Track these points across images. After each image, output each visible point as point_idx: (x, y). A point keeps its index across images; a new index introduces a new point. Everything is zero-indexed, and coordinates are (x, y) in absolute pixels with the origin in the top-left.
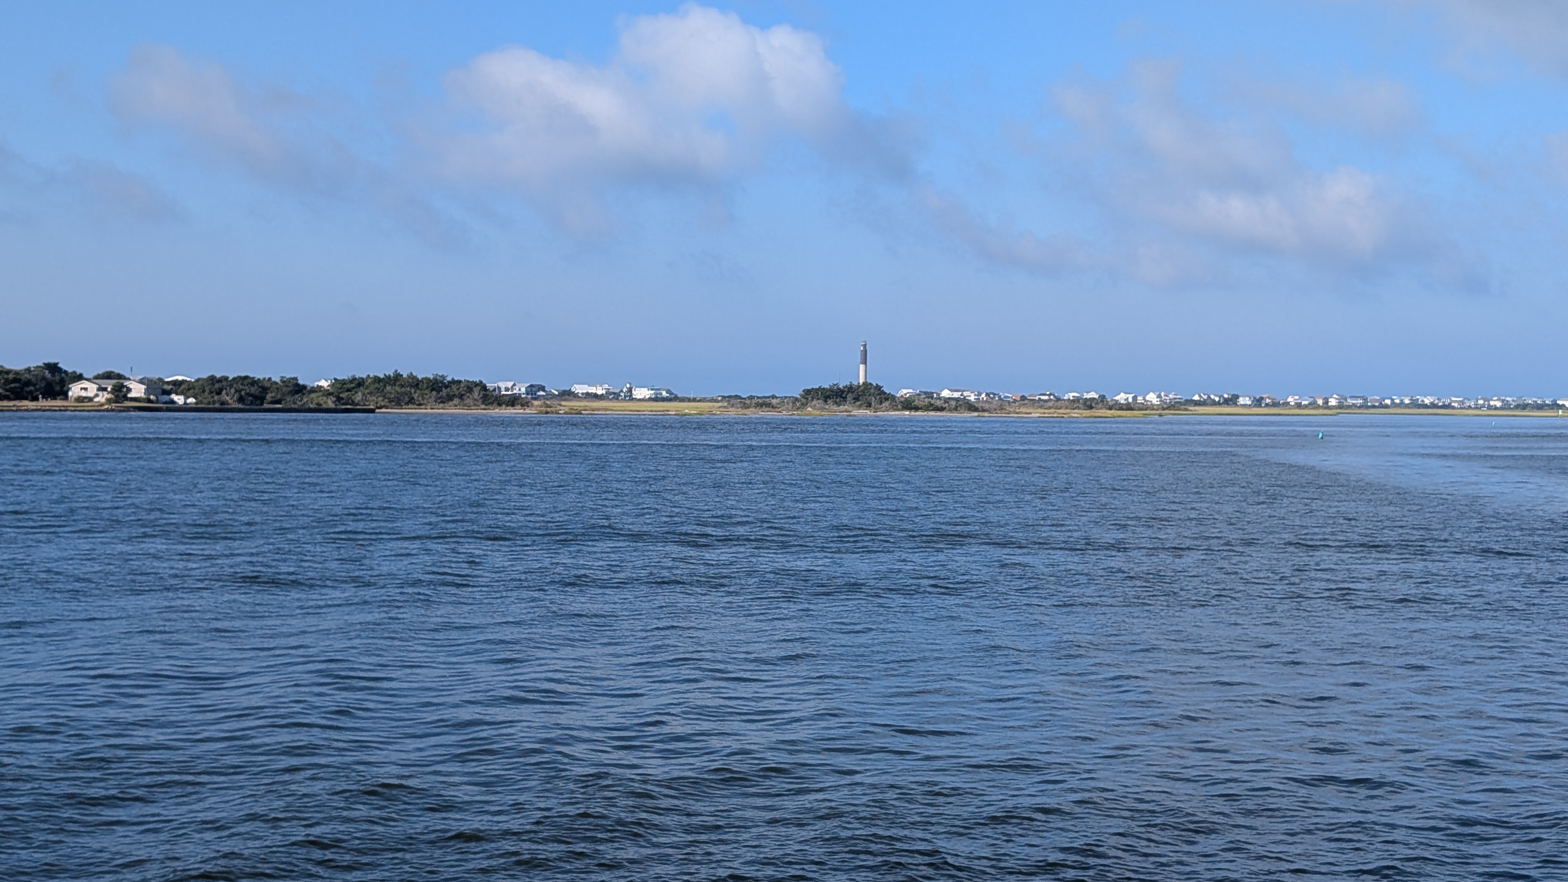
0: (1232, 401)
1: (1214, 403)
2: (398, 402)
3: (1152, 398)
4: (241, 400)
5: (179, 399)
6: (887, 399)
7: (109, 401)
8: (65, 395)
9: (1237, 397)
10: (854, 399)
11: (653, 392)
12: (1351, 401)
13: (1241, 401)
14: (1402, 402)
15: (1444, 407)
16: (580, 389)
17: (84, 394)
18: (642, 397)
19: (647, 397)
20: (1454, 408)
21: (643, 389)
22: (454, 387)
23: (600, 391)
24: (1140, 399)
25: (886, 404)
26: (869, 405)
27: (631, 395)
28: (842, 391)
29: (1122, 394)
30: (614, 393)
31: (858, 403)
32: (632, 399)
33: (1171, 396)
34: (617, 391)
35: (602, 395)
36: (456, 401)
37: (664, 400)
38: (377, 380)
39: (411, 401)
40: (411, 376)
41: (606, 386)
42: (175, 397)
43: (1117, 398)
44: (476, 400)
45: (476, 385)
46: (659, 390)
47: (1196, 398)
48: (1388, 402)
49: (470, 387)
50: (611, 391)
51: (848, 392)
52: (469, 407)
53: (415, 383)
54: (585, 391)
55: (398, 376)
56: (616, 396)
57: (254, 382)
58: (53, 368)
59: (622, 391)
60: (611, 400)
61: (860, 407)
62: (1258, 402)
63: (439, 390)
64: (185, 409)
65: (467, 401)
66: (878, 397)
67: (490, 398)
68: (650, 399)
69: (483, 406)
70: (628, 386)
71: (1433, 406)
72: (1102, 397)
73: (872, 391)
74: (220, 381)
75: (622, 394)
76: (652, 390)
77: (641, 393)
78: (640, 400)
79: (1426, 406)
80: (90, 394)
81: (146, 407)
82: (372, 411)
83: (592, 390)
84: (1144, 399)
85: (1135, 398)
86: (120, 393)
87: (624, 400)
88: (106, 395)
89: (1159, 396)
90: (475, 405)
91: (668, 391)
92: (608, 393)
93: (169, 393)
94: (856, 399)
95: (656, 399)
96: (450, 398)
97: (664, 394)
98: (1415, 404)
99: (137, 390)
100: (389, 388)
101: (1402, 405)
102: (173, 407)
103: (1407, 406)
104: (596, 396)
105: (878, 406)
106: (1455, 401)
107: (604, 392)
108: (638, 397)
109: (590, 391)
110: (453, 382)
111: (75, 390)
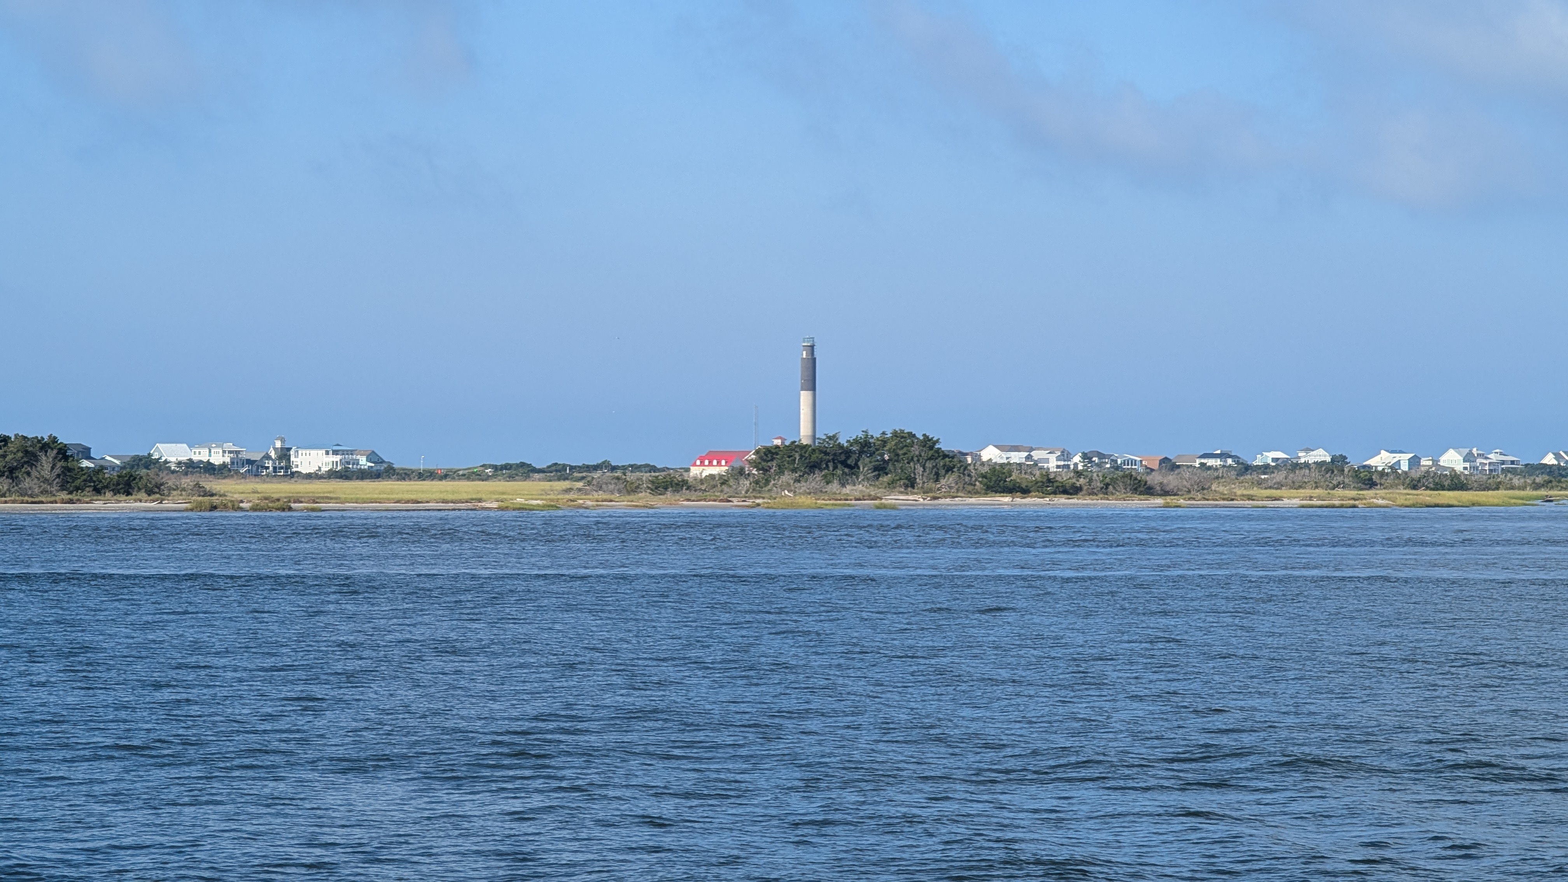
6: (949, 469)
10: (876, 469)
11: (338, 458)
18: (312, 470)
19: (325, 469)
21: (314, 452)
23: (218, 458)
25: (949, 480)
26: (911, 484)
27: (288, 467)
28: (848, 453)
29: (1384, 454)
30: (250, 462)
31: (886, 479)
32: (291, 475)
33: (1494, 457)
34: (257, 457)
35: (224, 466)
37: (363, 475)
41: (229, 446)
43: (1372, 462)
44: (46, 481)
46: (352, 452)
49: (32, 450)
50: (245, 456)
51: (861, 452)
52: (32, 497)
54: (184, 459)
56: (255, 468)
59: (268, 457)
60: (244, 476)
61: (891, 485)
65: (27, 483)
66: (929, 465)
67: (79, 475)
68: (332, 475)
69: (64, 495)
70: (278, 444)
73: (915, 450)
75: (269, 464)
76: (335, 452)
77: (309, 460)
78: (309, 476)
83: (201, 455)
84: (1435, 462)
85: (1414, 462)
87: (273, 476)
89: (1469, 458)
90: (44, 492)
92: (237, 461)
94: (880, 469)
95: (344, 474)
97: (363, 462)
104: (210, 469)
105: (931, 485)
107: (227, 460)
108: (304, 470)
109: (196, 458)
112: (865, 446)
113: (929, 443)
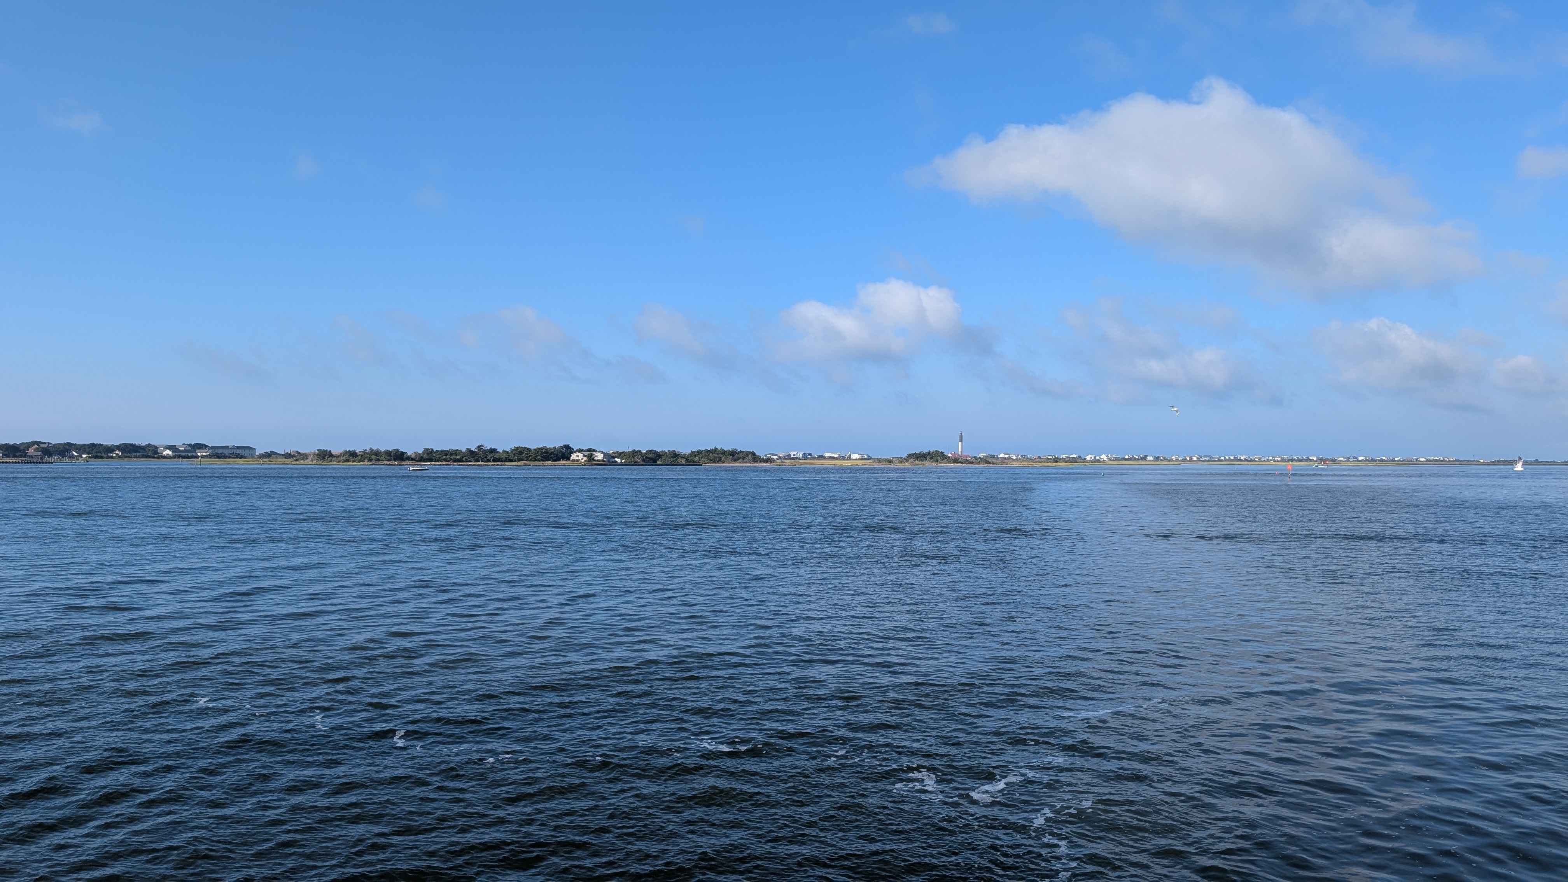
0: (1144, 458)
1: (1135, 459)
2: (714, 461)
3: (1104, 457)
4: (644, 460)
5: (619, 460)
7: (585, 461)
8: (568, 459)
9: (1147, 456)
12: (1203, 458)
13: (1148, 458)
14: (1230, 458)
15: (1251, 460)
16: (827, 455)
17: (577, 458)
20: (1256, 461)
22: (741, 454)
23: (836, 456)
24: (1098, 458)
27: (850, 457)
28: (925, 455)
32: (850, 459)
34: (844, 456)
36: (741, 460)
37: (865, 459)
38: (707, 451)
39: (720, 460)
40: (722, 449)
42: (617, 459)
44: (749, 460)
45: (750, 453)
46: (863, 455)
47: (1127, 457)
48: (1223, 458)
49: (748, 454)
52: (746, 463)
53: (723, 452)
55: (716, 449)
56: (843, 458)
57: (655, 452)
58: (567, 447)
60: (841, 459)
62: (1157, 459)
63: (733, 456)
64: (621, 465)
65: (745, 460)
67: (755, 458)
68: (859, 459)
69: (751, 463)
70: (849, 453)
71: (1246, 460)
72: (1079, 457)
74: (637, 452)
75: (846, 457)
76: (860, 455)
77: (855, 456)
78: (854, 459)
79: (1242, 460)
80: (580, 458)
81: (602, 464)
82: (701, 465)
83: (833, 455)
85: (1095, 457)
86: (591, 458)
87: (847, 460)
88: (585, 459)
89: (1107, 456)
90: (748, 462)
91: (867, 455)
92: (840, 456)
93: (614, 457)
95: (861, 459)
96: (738, 459)
97: (866, 457)
98: (1236, 459)
99: (599, 456)
100: (711, 455)
101: (1230, 460)
102: (615, 464)
103: (1232, 460)
104: (834, 458)
106: (1257, 458)
110: (741, 452)
111: (574, 457)
112: (929, 453)
113: (942, 453)
